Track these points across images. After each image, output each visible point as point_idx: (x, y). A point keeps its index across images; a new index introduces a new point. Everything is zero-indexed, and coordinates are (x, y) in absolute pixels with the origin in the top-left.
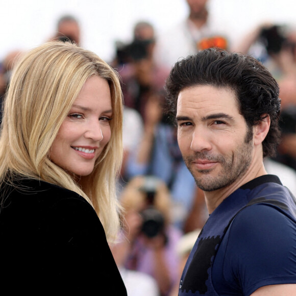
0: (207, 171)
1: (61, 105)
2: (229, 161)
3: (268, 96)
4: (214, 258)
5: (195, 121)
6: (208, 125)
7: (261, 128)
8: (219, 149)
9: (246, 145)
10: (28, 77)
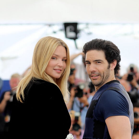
0: (96, 79)
1: (49, 54)
2: (102, 75)
3: (115, 54)
4: (95, 107)
5: (91, 62)
6: (95, 63)
7: (113, 64)
8: (99, 71)
9: (108, 70)
10: (39, 47)
